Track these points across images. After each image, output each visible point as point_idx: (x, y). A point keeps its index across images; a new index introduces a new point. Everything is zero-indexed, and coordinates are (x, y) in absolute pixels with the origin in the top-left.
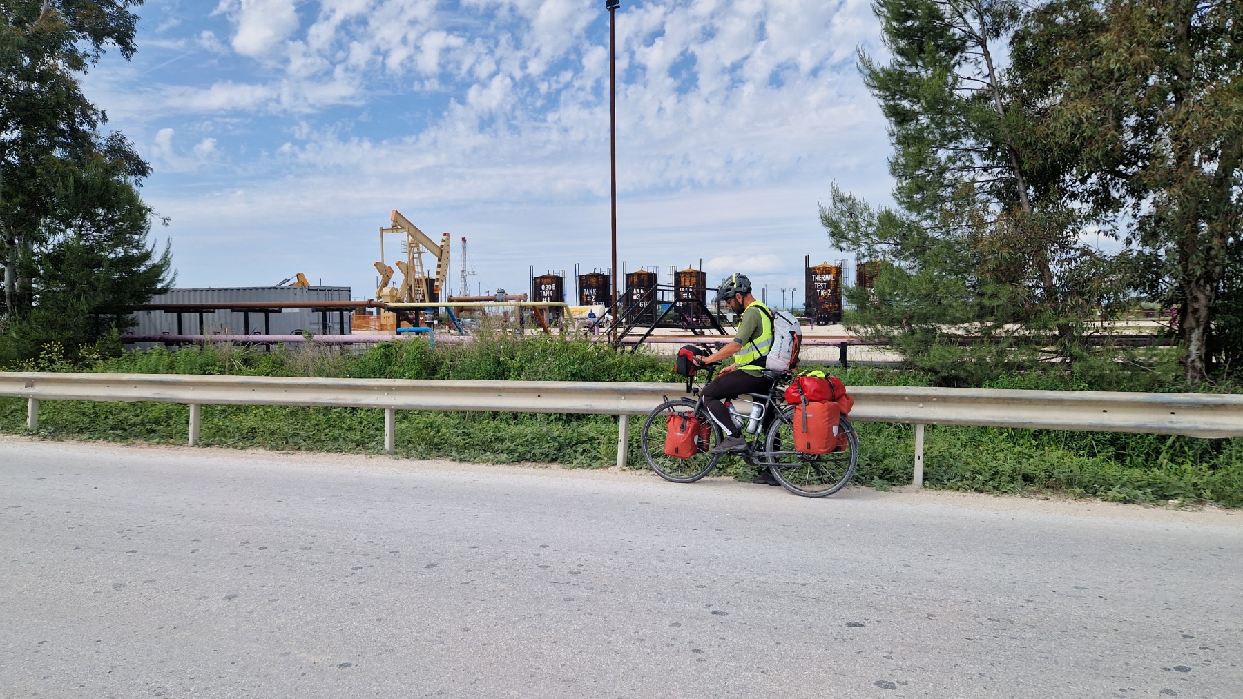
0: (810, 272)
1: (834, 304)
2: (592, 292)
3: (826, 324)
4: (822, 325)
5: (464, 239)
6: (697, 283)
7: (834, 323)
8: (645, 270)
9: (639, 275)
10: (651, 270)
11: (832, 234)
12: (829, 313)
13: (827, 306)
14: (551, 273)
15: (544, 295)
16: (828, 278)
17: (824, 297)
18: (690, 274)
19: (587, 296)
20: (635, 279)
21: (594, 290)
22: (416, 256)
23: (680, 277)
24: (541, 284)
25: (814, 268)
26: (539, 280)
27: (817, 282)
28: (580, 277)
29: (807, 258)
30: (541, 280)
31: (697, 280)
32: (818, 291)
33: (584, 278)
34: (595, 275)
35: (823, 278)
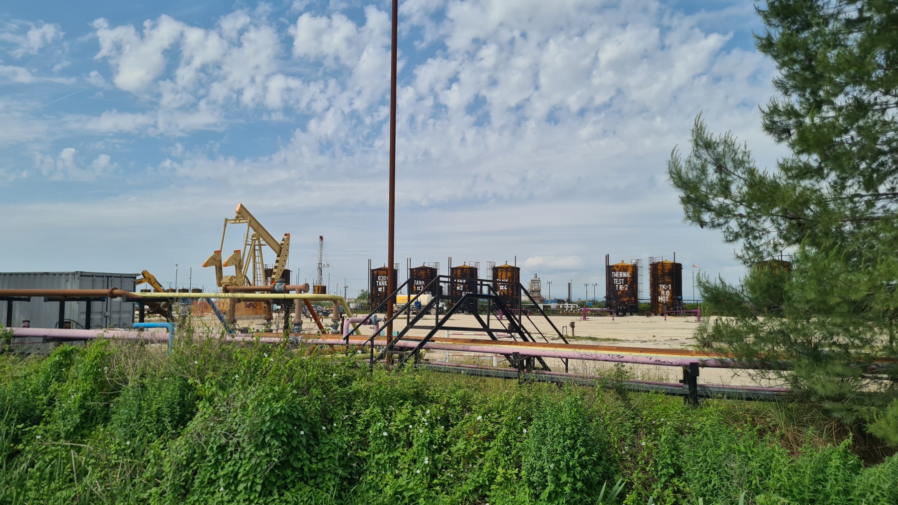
0: (610, 269)
1: (630, 297)
2: (421, 282)
3: (624, 315)
4: (621, 316)
6: (512, 277)
7: (631, 314)
8: (467, 265)
9: (462, 269)
10: (473, 265)
12: (626, 305)
13: (625, 299)
15: (380, 284)
16: (625, 275)
17: (622, 292)
18: (507, 269)
19: (417, 286)
20: (459, 272)
21: (423, 282)
22: (257, 248)
23: (497, 271)
24: (378, 275)
25: (613, 266)
26: (375, 272)
27: (616, 278)
28: (411, 270)
29: (607, 257)
30: (377, 272)
31: (512, 274)
32: (617, 286)
33: (415, 270)
34: (424, 269)
35: (621, 275)
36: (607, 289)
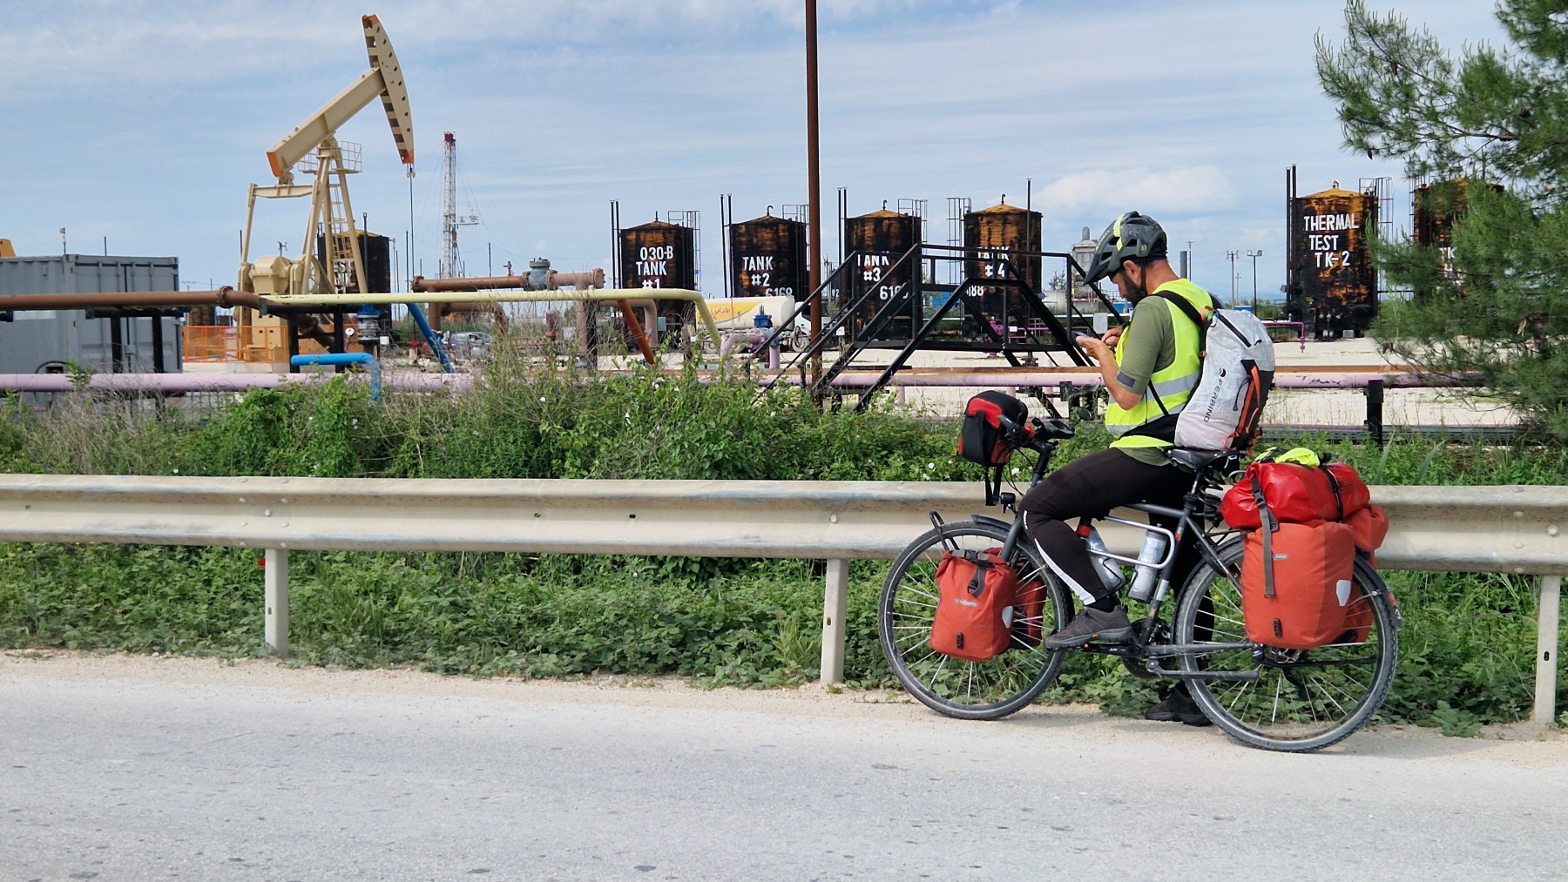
0: (1299, 209)
1: (1356, 286)
2: (763, 263)
3: (1338, 336)
4: (1328, 339)
5: (450, 138)
6: (1020, 240)
7: (1358, 335)
8: (893, 209)
9: (878, 221)
10: (907, 210)
11: (1348, 115)
12: (1344, 310)
13: (1340, 293)
14: (663, 220)
15: (646, 271)
16: (1341, 223)
17: (1334, 272)
18: (1004, 217)
19: (750, 273)
20: (869, 230)
21: (769, 260)
22: (334, 179)
23: (977, 225)
24: (639, 245)
25: (1308, 200)
26: (632, 237)
27: (1315, 233)
28: (734, 228)
29: (1291, 175)
30: (638, 237)
31: (1019, 232)
32: (1318, 255)
33: (743, 229)
34: (770, 224)
35: (1329, 224)
36: (1290, 266)
